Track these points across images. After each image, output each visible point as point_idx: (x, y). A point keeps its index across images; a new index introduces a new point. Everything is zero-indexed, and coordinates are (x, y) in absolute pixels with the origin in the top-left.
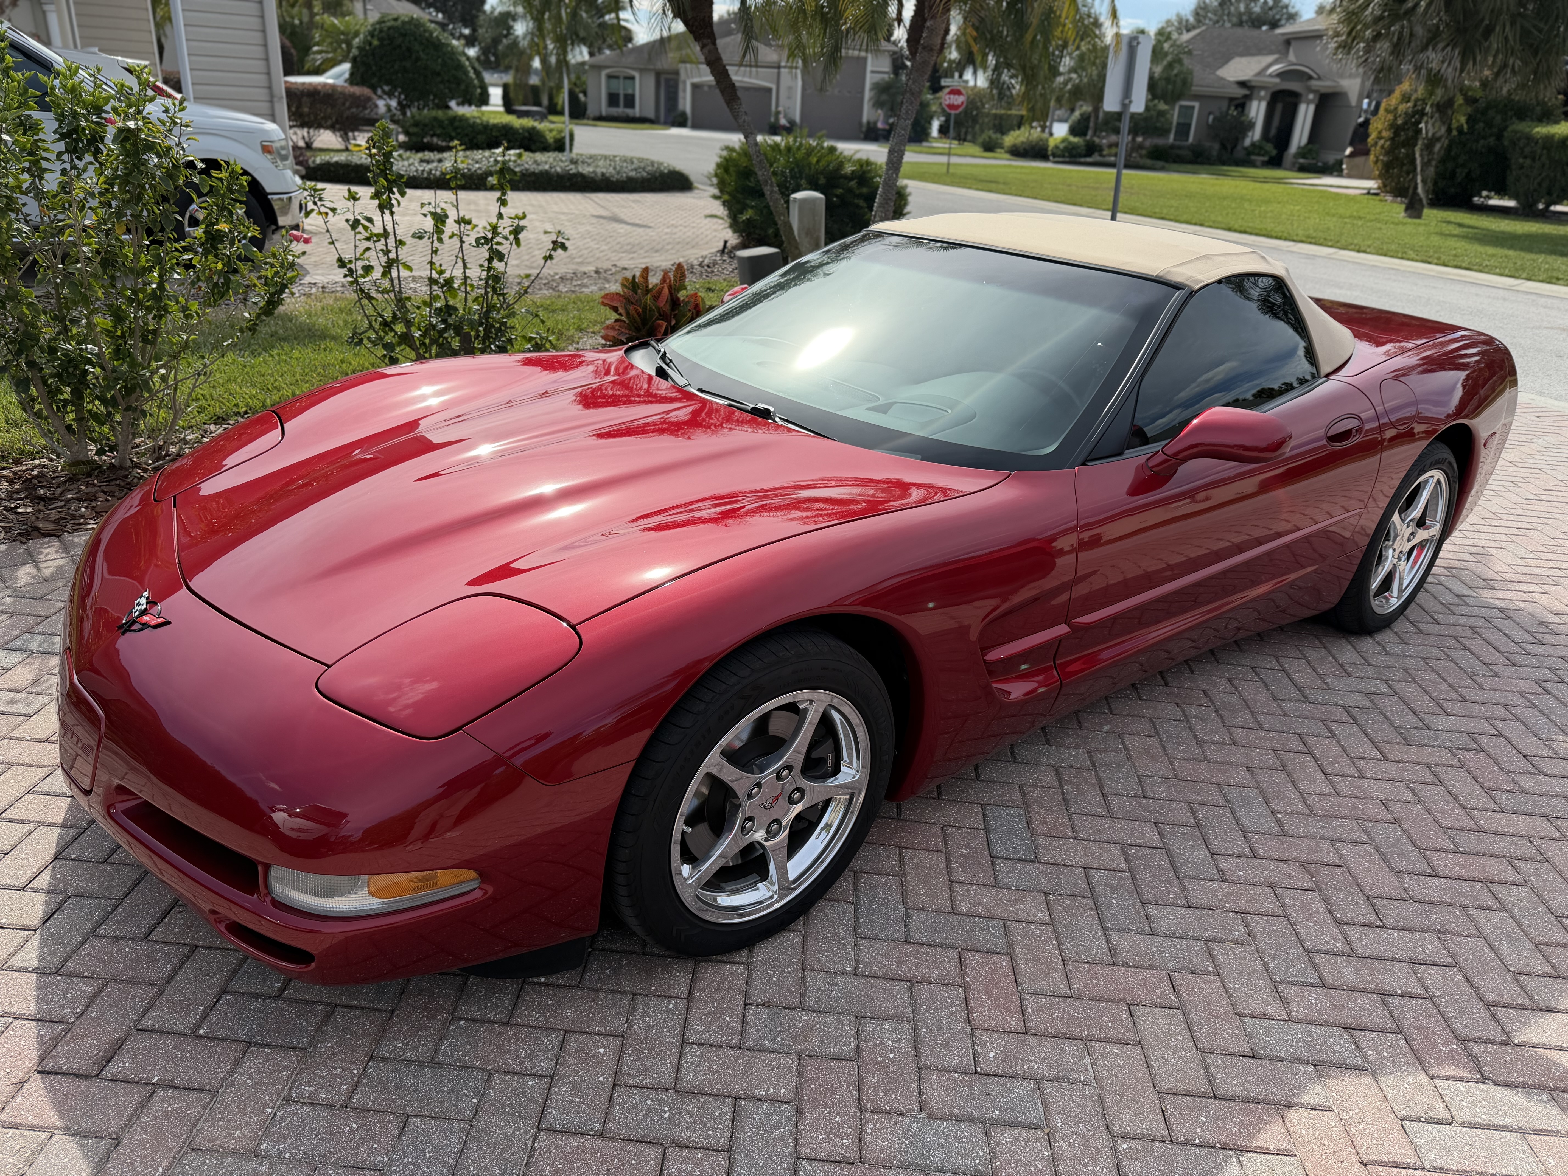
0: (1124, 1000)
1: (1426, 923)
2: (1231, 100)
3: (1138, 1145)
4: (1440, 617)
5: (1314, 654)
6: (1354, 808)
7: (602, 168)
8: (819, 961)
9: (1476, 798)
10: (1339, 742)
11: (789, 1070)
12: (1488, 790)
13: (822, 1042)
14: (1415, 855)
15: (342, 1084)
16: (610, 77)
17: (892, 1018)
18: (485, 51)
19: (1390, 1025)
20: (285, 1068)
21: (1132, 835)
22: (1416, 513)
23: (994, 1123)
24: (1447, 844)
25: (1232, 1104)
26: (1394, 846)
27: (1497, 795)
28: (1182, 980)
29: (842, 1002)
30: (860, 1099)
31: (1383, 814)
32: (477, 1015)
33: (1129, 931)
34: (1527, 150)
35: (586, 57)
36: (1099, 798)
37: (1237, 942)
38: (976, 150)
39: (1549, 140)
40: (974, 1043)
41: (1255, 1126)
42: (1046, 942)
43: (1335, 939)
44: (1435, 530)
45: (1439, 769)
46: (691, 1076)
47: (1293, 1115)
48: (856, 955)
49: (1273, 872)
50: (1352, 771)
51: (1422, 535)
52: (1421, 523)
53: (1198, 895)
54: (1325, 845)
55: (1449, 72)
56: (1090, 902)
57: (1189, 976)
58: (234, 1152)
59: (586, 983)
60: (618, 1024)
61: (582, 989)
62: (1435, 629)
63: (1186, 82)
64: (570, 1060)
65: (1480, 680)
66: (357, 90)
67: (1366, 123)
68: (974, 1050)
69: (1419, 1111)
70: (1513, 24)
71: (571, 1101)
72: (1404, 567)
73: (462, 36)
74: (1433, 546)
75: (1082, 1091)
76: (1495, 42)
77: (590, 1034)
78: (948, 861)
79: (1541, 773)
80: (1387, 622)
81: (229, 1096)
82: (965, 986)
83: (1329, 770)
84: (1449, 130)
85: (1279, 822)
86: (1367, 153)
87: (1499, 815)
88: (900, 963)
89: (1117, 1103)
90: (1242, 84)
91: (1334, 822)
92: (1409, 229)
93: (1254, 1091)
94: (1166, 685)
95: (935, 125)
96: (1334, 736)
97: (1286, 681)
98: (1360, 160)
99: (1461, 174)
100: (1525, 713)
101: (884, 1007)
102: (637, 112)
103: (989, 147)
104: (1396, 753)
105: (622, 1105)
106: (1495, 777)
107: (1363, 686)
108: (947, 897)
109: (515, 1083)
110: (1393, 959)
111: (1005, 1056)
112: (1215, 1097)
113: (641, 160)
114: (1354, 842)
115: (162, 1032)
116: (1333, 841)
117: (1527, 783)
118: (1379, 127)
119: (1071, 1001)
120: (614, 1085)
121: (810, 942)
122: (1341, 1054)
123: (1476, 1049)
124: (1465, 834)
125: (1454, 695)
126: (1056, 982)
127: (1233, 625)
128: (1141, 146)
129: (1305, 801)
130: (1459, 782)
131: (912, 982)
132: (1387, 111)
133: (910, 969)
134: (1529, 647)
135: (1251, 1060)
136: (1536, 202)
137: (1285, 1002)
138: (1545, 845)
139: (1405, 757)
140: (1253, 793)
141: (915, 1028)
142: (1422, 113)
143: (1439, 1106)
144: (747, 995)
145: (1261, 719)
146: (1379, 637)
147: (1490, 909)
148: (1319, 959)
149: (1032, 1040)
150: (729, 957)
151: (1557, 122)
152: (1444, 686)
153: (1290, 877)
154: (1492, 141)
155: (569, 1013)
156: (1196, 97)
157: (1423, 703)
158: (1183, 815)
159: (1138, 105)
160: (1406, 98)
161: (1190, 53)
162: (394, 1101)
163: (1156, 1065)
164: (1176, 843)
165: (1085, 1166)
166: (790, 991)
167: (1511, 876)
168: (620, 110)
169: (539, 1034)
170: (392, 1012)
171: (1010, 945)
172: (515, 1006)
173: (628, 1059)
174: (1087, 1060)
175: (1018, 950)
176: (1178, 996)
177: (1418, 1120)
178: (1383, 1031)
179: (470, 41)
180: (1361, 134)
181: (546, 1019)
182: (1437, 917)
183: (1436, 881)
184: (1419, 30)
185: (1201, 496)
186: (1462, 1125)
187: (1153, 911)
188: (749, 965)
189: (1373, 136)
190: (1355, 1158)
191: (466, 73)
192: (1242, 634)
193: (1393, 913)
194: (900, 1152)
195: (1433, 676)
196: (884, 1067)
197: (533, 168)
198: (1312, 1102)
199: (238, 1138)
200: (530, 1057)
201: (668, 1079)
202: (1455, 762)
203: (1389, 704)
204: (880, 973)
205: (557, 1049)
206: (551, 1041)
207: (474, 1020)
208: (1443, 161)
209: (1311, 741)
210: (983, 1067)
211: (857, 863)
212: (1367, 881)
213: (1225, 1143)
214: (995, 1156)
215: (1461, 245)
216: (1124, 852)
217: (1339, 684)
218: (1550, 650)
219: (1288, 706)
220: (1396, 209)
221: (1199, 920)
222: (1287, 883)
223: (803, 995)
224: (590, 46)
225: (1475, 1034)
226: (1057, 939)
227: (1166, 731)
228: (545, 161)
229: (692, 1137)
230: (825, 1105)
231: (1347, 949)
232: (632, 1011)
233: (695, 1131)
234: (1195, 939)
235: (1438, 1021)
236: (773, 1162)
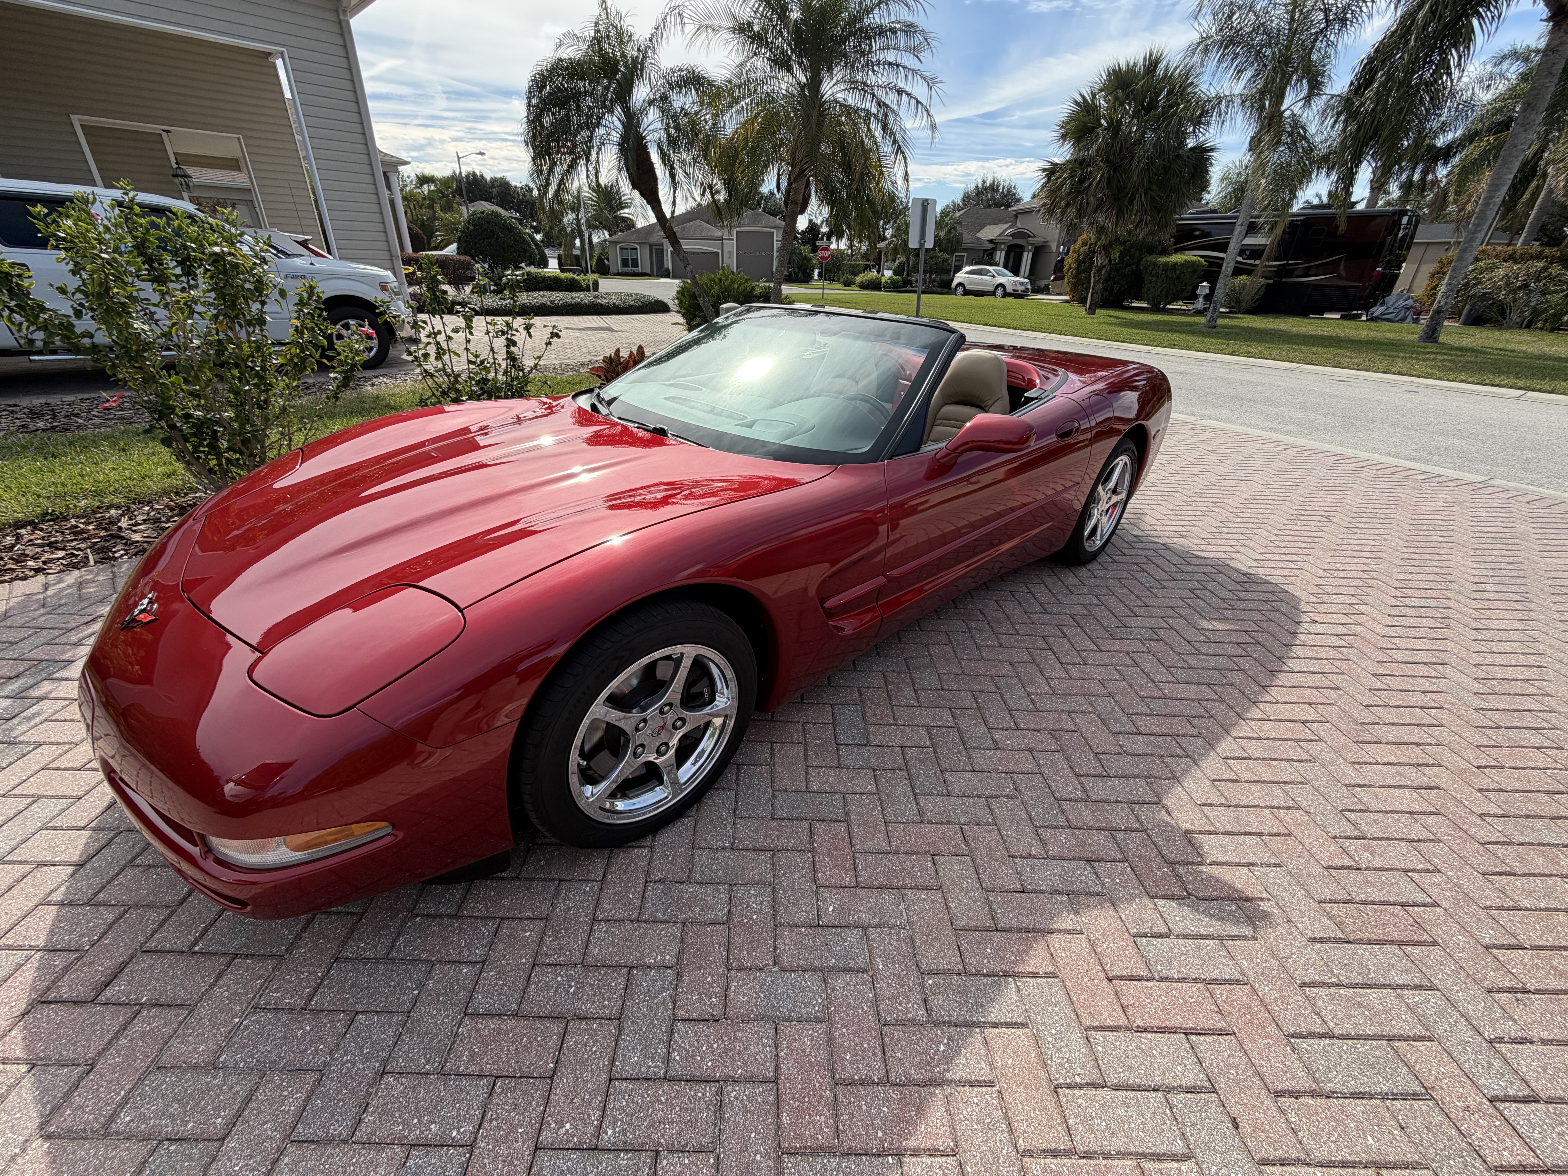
0: (929, 852)
1: (1137, 771)
2: (985, 251)
3: (940, 980)
4: (1126, 551)
5: (1049, 581)
6: (1082, 687)
7: (613, 300)
8: (705, 840)
9: (1161, 675)
10: (1069, 641)
11: (675, 938)
12: (1168, 668)
13: (702, 910)
14: (1125, 719)
15: (306, 987)
16: (622, 248)
17: (757, 884)
18: (546, 235)
19: (1119, 856)
20: (259, 978)
21: (934, 719)
22: (1111, 485)
23: (831, 969)
24: (1145, 709)
25: (1010, 935)
26: (1110, 713)
27: (1174, 670)
28: (972, 831)
29: (720, 873)
30: (728, 958)
31: (1101, 691)
32: (432, 911)
33: (932, 794)
34: (1154, 272)
35: (607, 237)
36: (912, 693)
37: (1008, 797)
38: (840, 286)
39: (1166, 264)
40: (818, 899)
41: (1026, 952)
42: (873, 809)
43: (1076, 789)
44: (1123, 496)
45: (1135, 655)
46: (596, 951)
47: (1055, 940)
48: (734, 832)
49: (1030, 739)
50: (1078, 660)
51: (1115, 499)
52: (1115, 491)
53: (980, 762)
54: (1064, 716)
55: (1110, 225)
56: (905, 774)
57: (975, 827)
58: (195, 1067)
59: (524, 874)
60: (544, 908)
61: (520, 879)
62: (1123, 559)
63: (959, 242)
64: (501, 946)
65: (1155, 591)
66: (462, 258)
67: (1062, 260)
68: (818, 906)
69: (1145, 928)
70: (1146, 194)
71: (496, 984)
72: (1104, 519)
73: (532, 227)
74: (1122, 505)
75: (898, 934)
76: (1136, 206)
77: (520, 919)
78: (806, 750)
79: (1200, 653)
80: (1094, 556)
81: (204, 1009)
82: (813, 851)
83: (1064, 661)
84: (1110, 261)
85: (1032, 701)
86: (1062, 278)
87: (1177, 686)
88: (766, 836)
89: (924, 943)
90: (991, 241)
91: (1069, 698)
92: (1089, 320)
93: (1026, 922)
94: (956, 607)
95: (816, 272)
96: (1065, 636)
97: (1032, 600)
98: (1060, 282)
99: (1116, 288)
100: (1186, 612)
101: (752, 874)
102: (639, 269)
103: (847, 284)
104: (1107, 645)
105: (536, 984)
106: (1173, 659)
107: (1081, 600)
108: (803, 778)
109: (452, 972)
110: (1117, 801)
111: (840, 910)
112: (997, 930)
113: (637, 295)
114: (1084, 713)
115: (163, 952)
116: (1070, 712)
117: (1192, 661)
118: (1069, 261)
119: (890, 856)
120: (534, 965)
121: (700, 825)
122: (1086, 883)
123: (1181, 870)
124: (1156, 701)
125: (1139, 603)
126: (879, 841)
127: (998, 565)
128: (934, 281)
129: (1049, 685)
130: (1149, 663)
131: (774, 851)
132: (1074, 252)
133: (773, 840)
134: (1183, 567)
135: (1022, 895)
136: (1159, 303)
137: (1044, 843)
138: (1210, 705)
139: (1112, 648)
140: (1014, 681)
141: (774, 891)
142: (1094, 252)
143: (1160, 922)
144: (648, 874)
145: (1017, 627)
146: (1089, 566)
147: (1179, 756)
148: (1066, 806)
149: (861, 893)
150: (638, 843)
151: (1170, 254)
152: (1132, 597)
153: (1042, 743)
154: (1134, 267)
155: (506, 902)
156: (964, 250)
157: (1121, 609)
158: (969, 701)
159: (929, 244)
160: (1084, 244)
161: (960, 223)
162: (347, 1000)
163: (952, 905)
164: (965, 723)
165: (900, 1004)
166: (682, 868)
167: (1190, 730)
168: (629, 269)
169: (479, 923)
170: (363, 914)
171: (847, 814)
172: (464, 899)
173: (548, 940)
174: (902, 906)
175: (853, 817)
176: (967, 845)
177: (1145, 936)
178: (1114, 861)
179: (537, 231)
180: (1059, 267)
181: (487, 909)
182: (1143, 766)
183: (1140, 738)
184: (1092, 200)
185: (973, 480)
186: (1178, 937)
187: (948, 776)
188: (651, 847)
189: (1067, 267)
190: (1102, 975)
191: (530, 246)
192: (1003, 571)
193: (1115, 765)
194: (756, 1006)
195: (1125, 590)
196: (747, 928)
197: (569, 301)
198: (1068, 927)
199: (201, 1051)
200: (468, 946)
201: (577, 957)
202: (1145, 649)
203: (1098, 611)
204: (750, 846)
205: (492, 935)
206: (486, 929)
207: (428, 916)
208: (1106, 280)
209: (1051, 640)
210: (824, 921)
211: (738, 758)
212: (1094, 742)
213: (1006, 971)
214: (830, 1003)
215: (1118, 330)
216: (929, 733)
217: (1065, 600)
218: (1196, 569)
219: (1035, 617)
220: (1081, 311)
221: (980, 781)
222: (1040, 748)
223: (691, 870)
224: (609, 230)
225: (1179, 858)
226: (881, 805)
227: (956, 640)
228: (578, 297)
229: (589, 1008)
230: (700, 968)
231: (1084, 796)
232: (556, 896)
233: (594, 1003)
234: (979, 797)
235: (1152, 849)
236: (654, 1026)
